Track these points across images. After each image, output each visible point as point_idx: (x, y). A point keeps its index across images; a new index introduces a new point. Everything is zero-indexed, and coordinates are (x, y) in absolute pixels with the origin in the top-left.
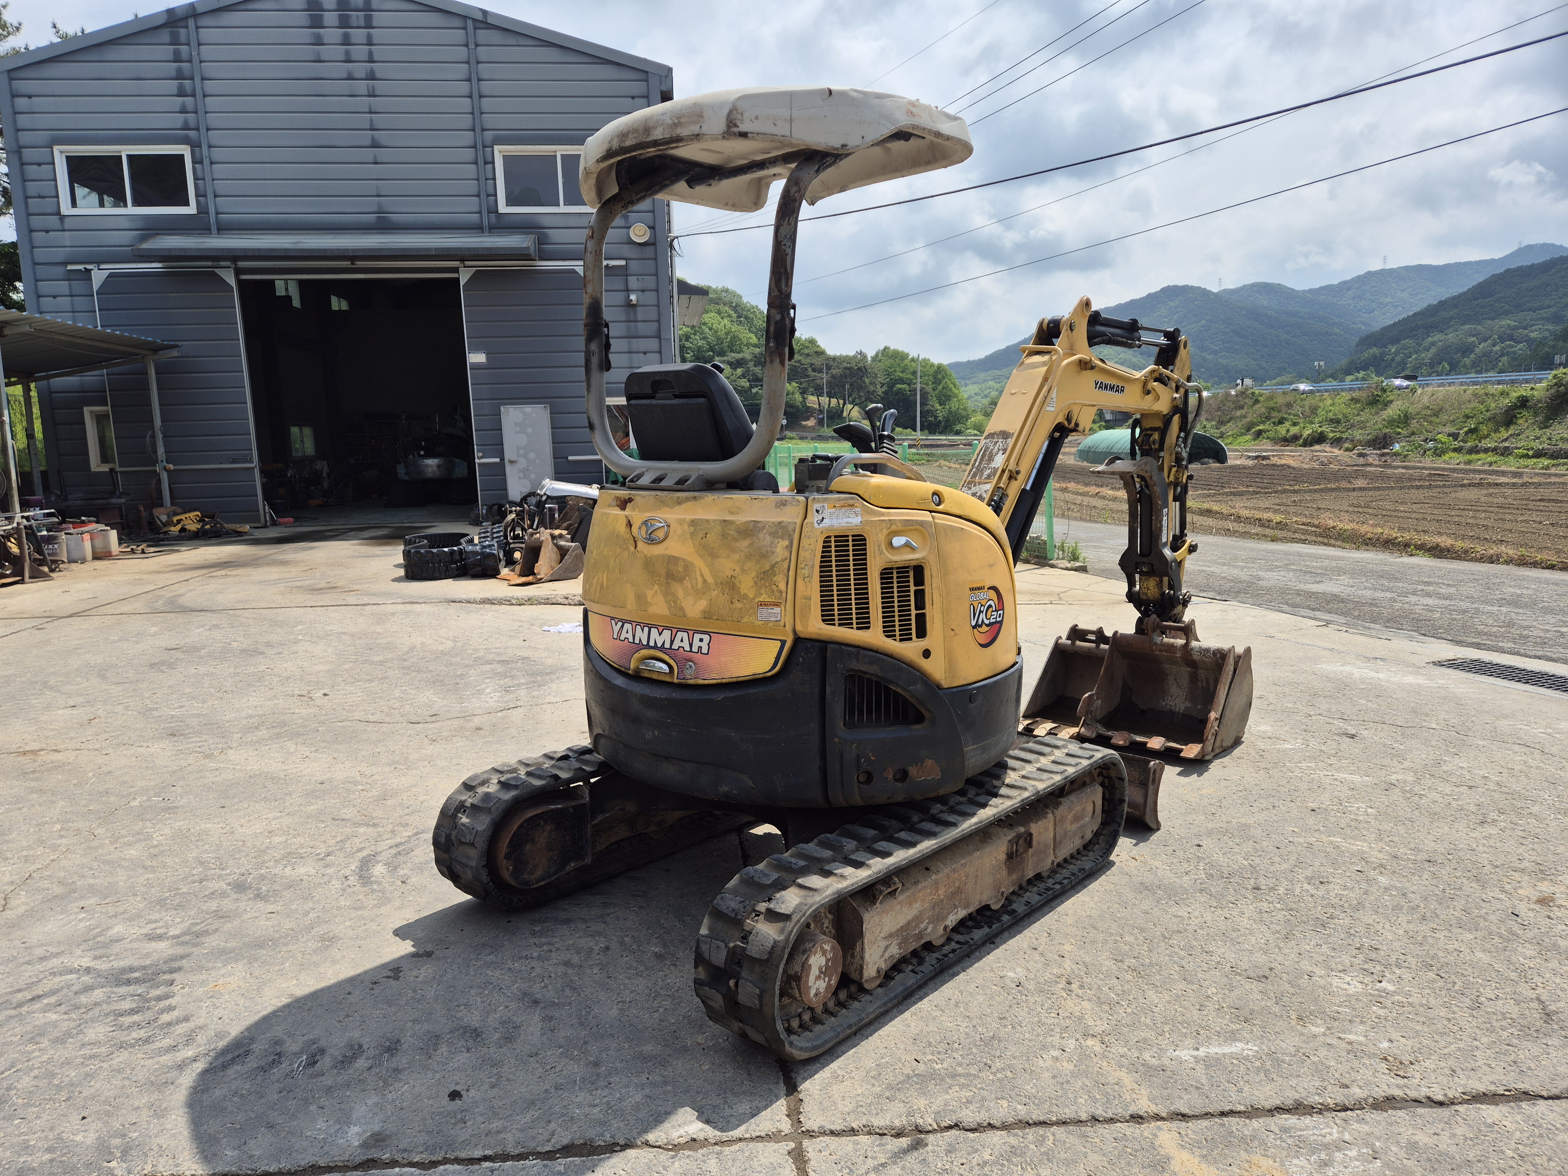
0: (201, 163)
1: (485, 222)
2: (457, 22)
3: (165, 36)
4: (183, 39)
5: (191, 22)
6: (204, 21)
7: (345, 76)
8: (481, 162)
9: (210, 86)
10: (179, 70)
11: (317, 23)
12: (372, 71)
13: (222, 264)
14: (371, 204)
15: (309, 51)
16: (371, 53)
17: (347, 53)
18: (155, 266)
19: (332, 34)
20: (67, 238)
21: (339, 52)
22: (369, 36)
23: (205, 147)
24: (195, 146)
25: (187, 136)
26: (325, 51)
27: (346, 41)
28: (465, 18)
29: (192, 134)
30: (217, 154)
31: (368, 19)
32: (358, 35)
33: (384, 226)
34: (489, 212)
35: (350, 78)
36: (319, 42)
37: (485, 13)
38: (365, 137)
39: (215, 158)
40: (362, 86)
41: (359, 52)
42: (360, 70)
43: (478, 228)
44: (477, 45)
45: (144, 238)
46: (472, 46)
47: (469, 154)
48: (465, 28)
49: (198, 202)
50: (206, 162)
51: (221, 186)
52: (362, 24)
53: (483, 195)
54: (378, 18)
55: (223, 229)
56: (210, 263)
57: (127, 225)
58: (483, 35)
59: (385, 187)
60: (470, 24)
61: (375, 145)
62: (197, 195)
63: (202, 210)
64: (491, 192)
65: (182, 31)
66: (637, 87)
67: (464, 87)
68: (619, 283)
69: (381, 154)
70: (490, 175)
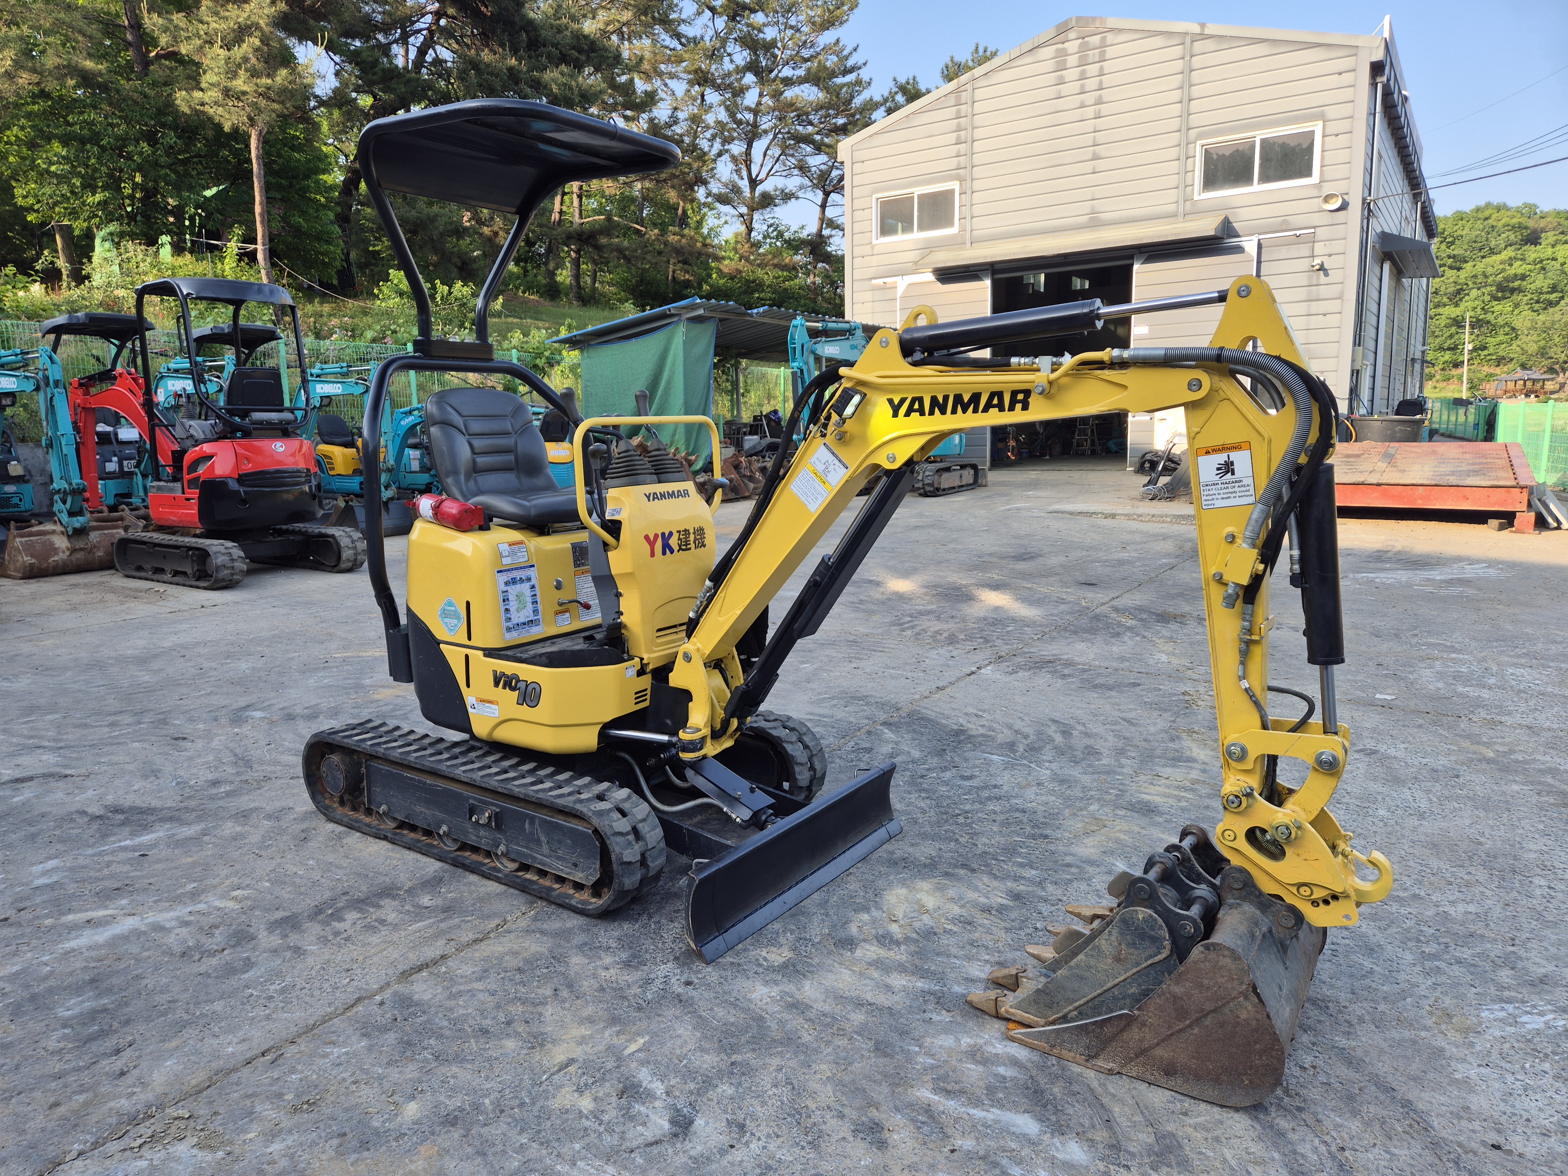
0: (966, 193)
1: (1181, 210)
2: (1177, 40)
3: (952, 100)
4: (963, 101)
5: (970, 87)
6: (978, 84)
7: (1078, 105)
8: (1183, 157)
9: (978, 133)
10: (959, 124)
11: (1061, 67)
12: (1100, 97)
14: (1087, 207)
15: (1052, 92)
16: (1101, 82)
17: (1082, 86)
19: (1071, 74)
20: (874, 261)
21: (1075, 87)
22: (1101, 68)
23: (969, 181)
24: (963, 180)
25: (958, 174)
26: (1064, 89)
27: (1083, 77)
28: (1183, 34)
29: (961, 171)
30: (977, 185)
31: (1103, 53)
32: (1092, 69)
33: (1095, 223)
34: (1186, 201)
35: (1082, 106)
36: (1061, 82)
38: (1089, 152)
39: (975, 188)
40: (1090, 112)
41: (1091, 84)
42: (1090, 98)
43: (1174, 216)
44: (1192, 56)
45: (924, 255)
46: (1187, 57)
47: (1173, 153)
48: (1183, 44)
49: (960, 224)
50: (969, 192)
51: (977, 210)
52: (1097, 59)
53: (1182, 187)
54: (1110, 52)
55: (974, 242)
57: (911, 246)
58: (1198, 46)
59: (1099, 192)
60: (1188, 40)
61: (1096, 157)
62: (960, 218)
63: (962, 229)
64: (1189, 182)
65: (964, 94)
66: (1346, 63)
67: (1176, 95)
68: (1304, 250)
69: (1100, 164)
70: (1189, 168)
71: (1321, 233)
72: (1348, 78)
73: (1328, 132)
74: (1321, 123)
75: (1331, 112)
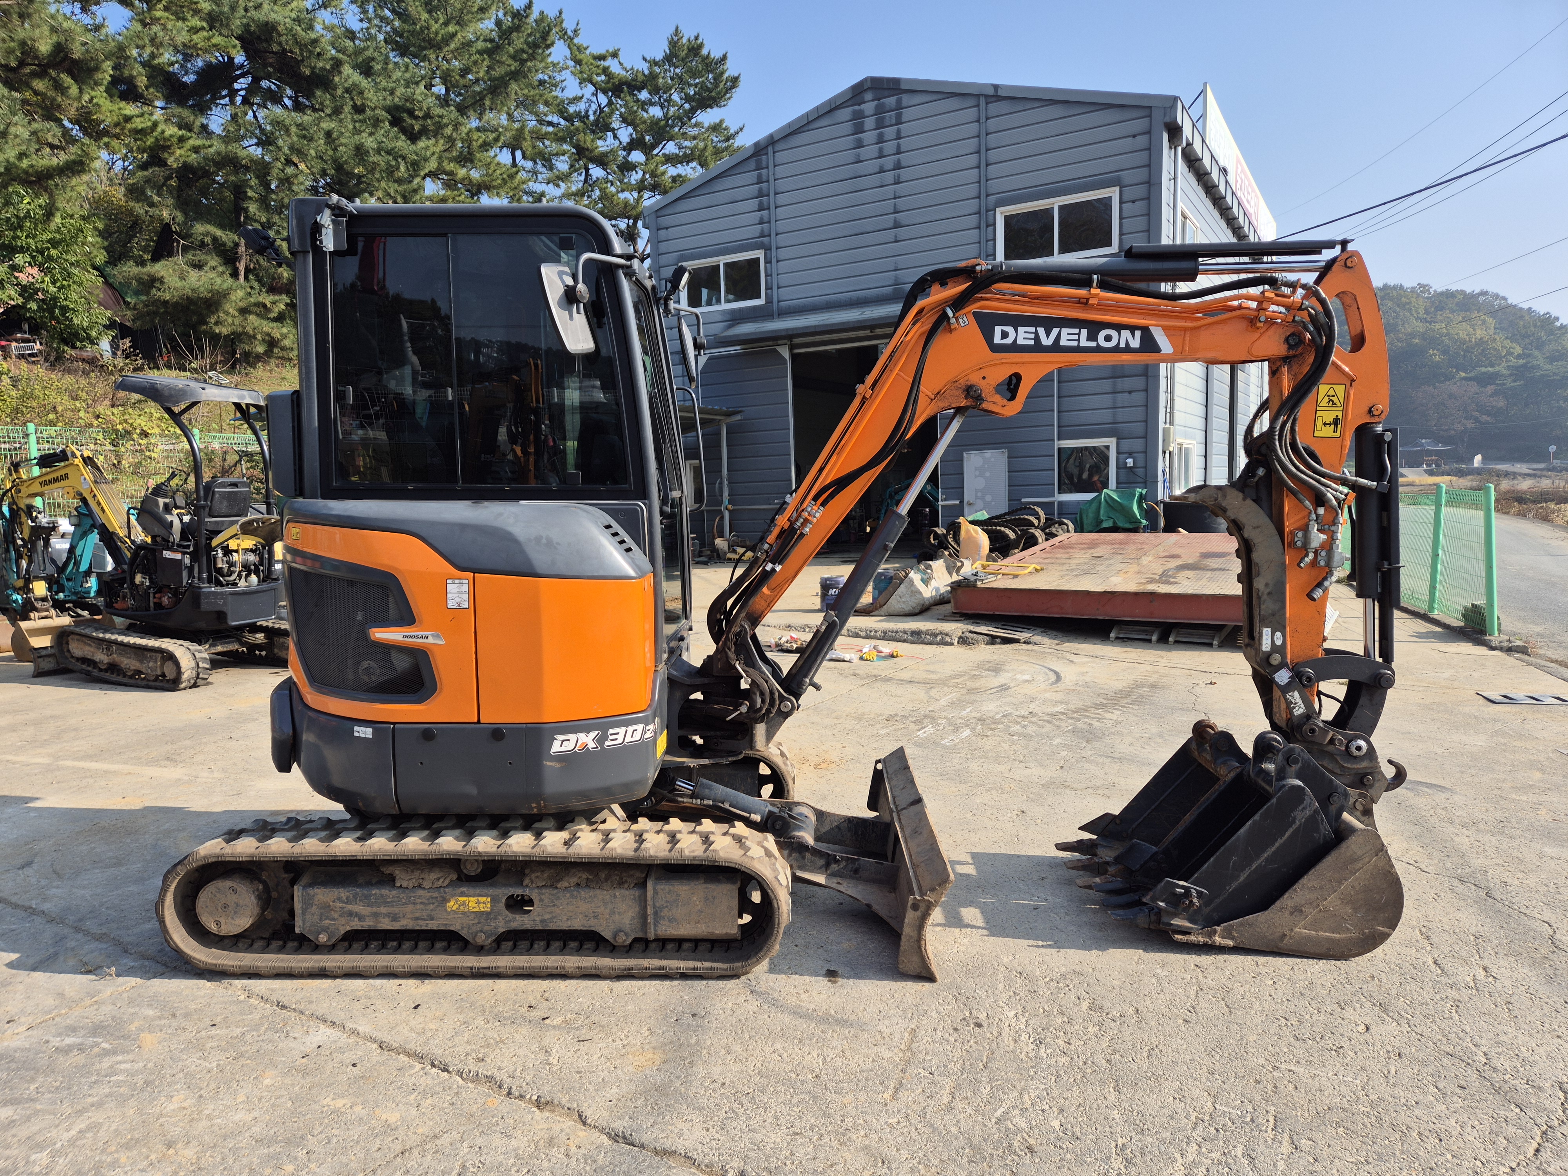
0: (770, 262)
2: (971, 102)
3: (752, 164)
4: (764, 164)
5: (770, 149)
6: (778, 147)
7: (877, 170)
8: (983, 225)
9: (781, 199)
10: (760, 190)
11: (859, 129)
12: (899, 161)
13: (780, 342)
14: (890, 277)
15: (850, 155)
16: (899, 146)
17: (881, 150)
18: (736, 349)
19: (869, 137)
21: (874, 150)
22: (899, 131)
23: (773, 249)
24: (767, 249)
25: (762, 242)
26: (863, 153)
27: (881, 140)
28: (978, 96)
29: (766, 239)
30: (782, 254)
31: (899, 116)
32: (890, 132)
35: (882, 171)
36: (860, 145)
37: (996, 87)
38: (889, 220)
39: (781, 257)
40: (889, 176)
41: (890, 147)
42: (889, 162)
44: (987, 119)
45: (729, 327)
46: (983, 120)
47: (974, 220)
48: (978, 106)
49: (766, 294)
50: (774, 261)
51: (784, 279)
52: (894, 122)
54: (907, 114)
55: (783, 313)
56: (771, 343)
57: (719, 318)
58: (994, 108)
59: (902, 261)
60: (982, 100)
61: (897, 225)
62: (767, 289)
63: (769, 300)
64: (990, 252)
65: (764, 157)
66: (1141, 125)
67: (973, 160)
69: (901, 232)
72: (1142, 141)
73: (1125, 199)
74: (1117, 189)
75: (1128, 177)
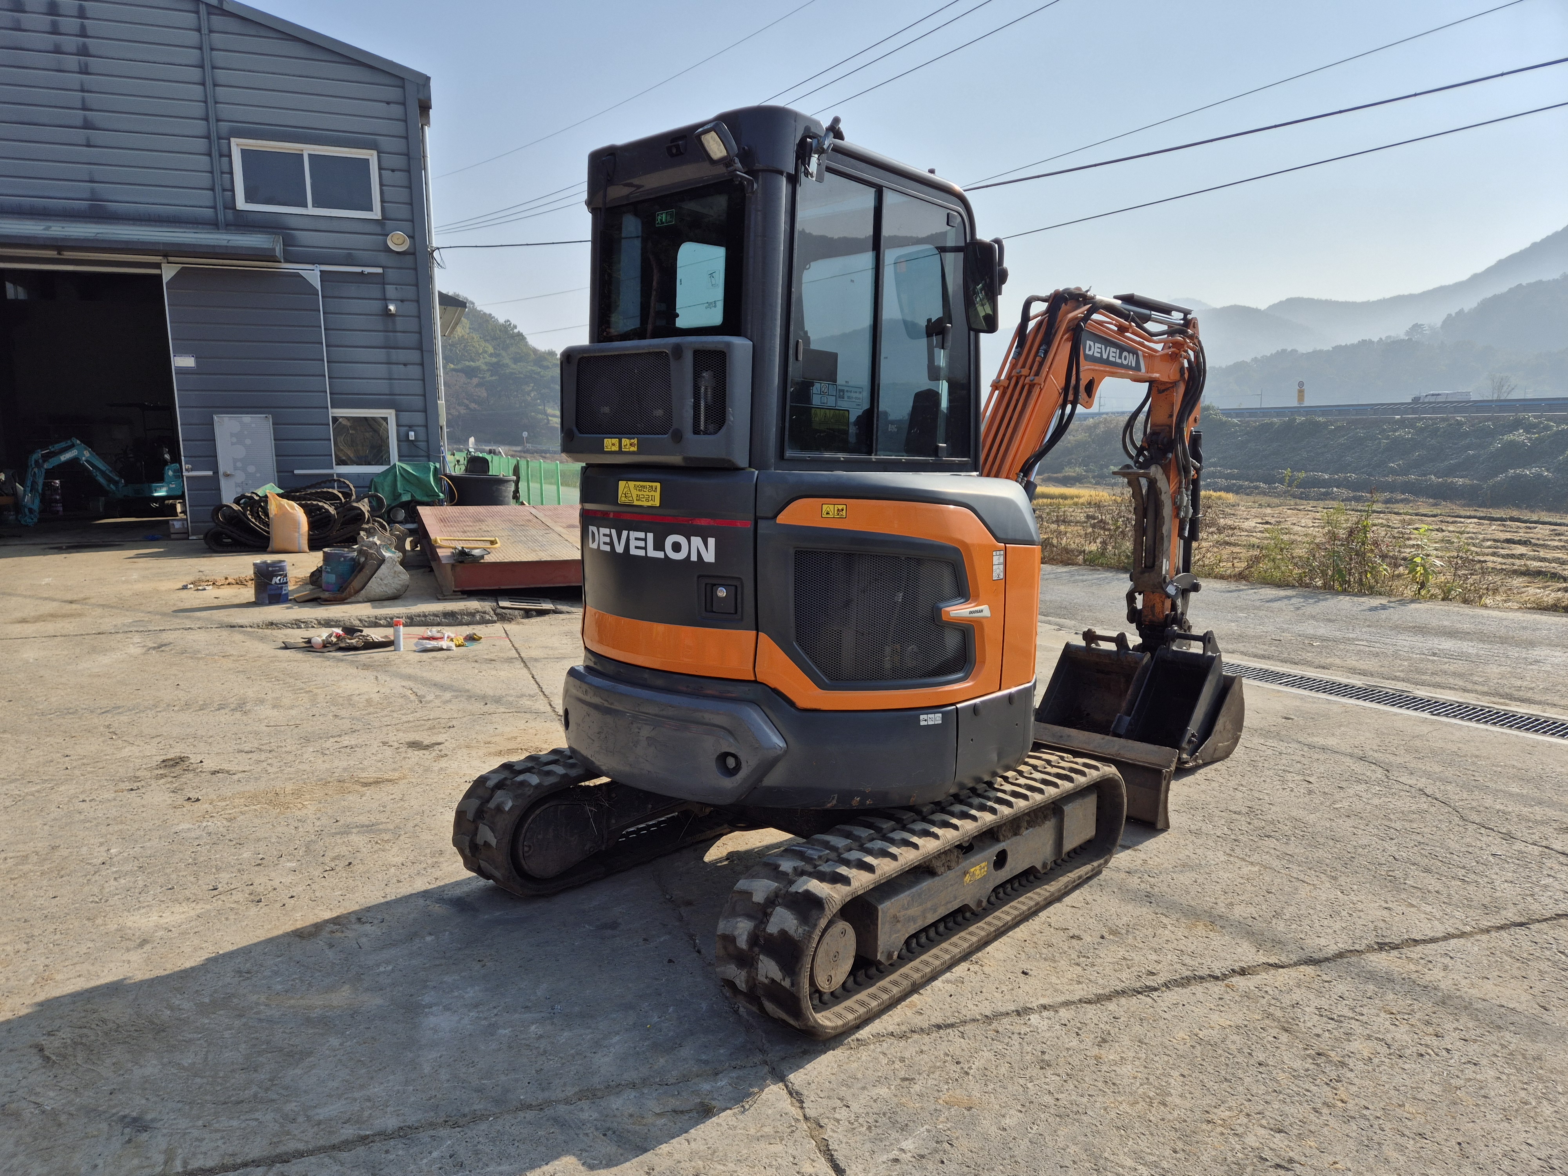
1: (221, 218)
2: (188, 5)
7: (51, 48)
8: (215, 154)
12: (85, 46)
14: (82, 189)
16: (83, 27)
17: (54, 24)
21: (43, 22)
22: (82, 9)
26: (26, 20)
27: (53, 11)
28: (197, 1)
32: (68, 5)
33: (98, 214)
34: (225, 208)
35: (57, 50)
36: (18, 8)
38: (77, 117)
40: (72, 62)
41: (69, 24)
42: (71, 43)
43: (214, 225)
44: (211, 31)
46: (205, 31)
47: (201, 144)
48: (197, 12)
53: (219, 189)
59: (97, 172)
60: (203, 8)
61: (87, 125)
64: (228, 187)
66: (393, 93)
67: (196, 74)
68: (375, 291)
69: (96, 136)
70: (226, 168)
71: (392, 274)
72: (396, 110)
73: (384, 165)
74: (375, 153)
75: (386, 143)
